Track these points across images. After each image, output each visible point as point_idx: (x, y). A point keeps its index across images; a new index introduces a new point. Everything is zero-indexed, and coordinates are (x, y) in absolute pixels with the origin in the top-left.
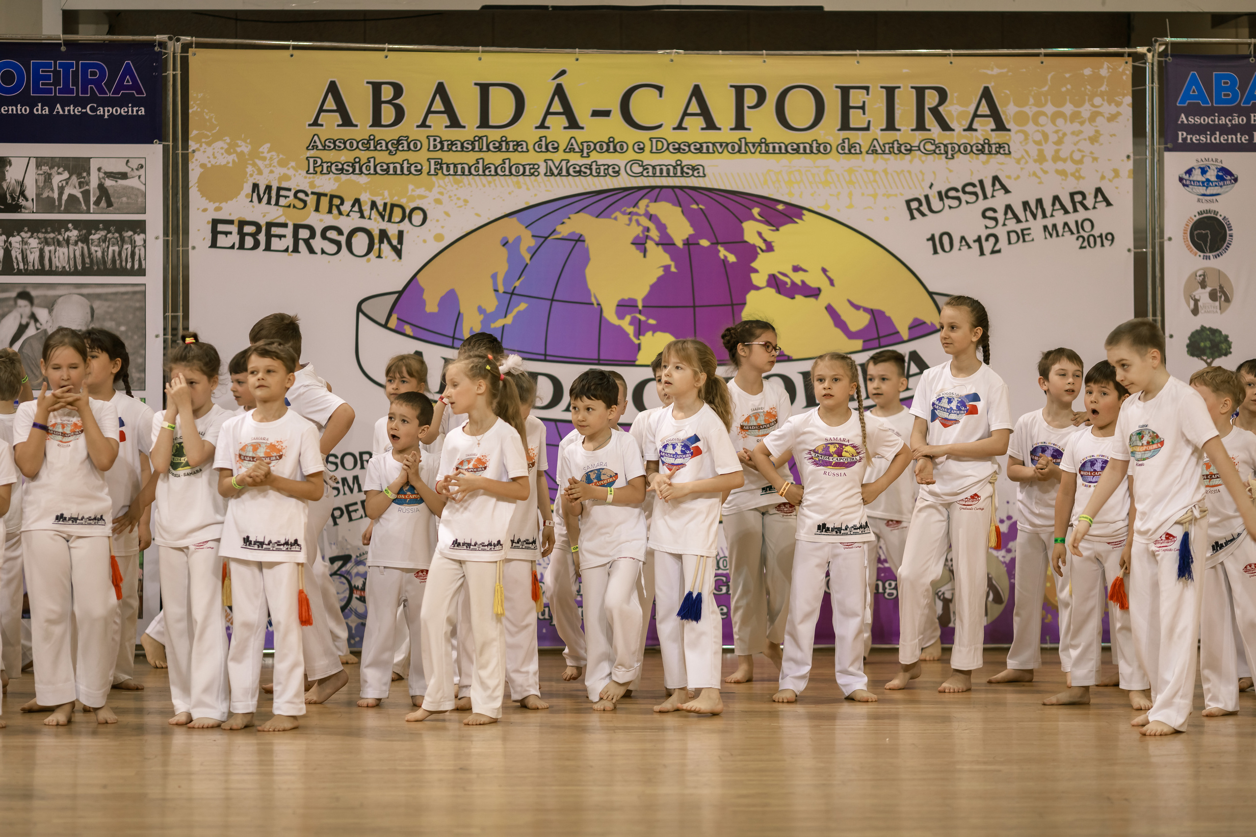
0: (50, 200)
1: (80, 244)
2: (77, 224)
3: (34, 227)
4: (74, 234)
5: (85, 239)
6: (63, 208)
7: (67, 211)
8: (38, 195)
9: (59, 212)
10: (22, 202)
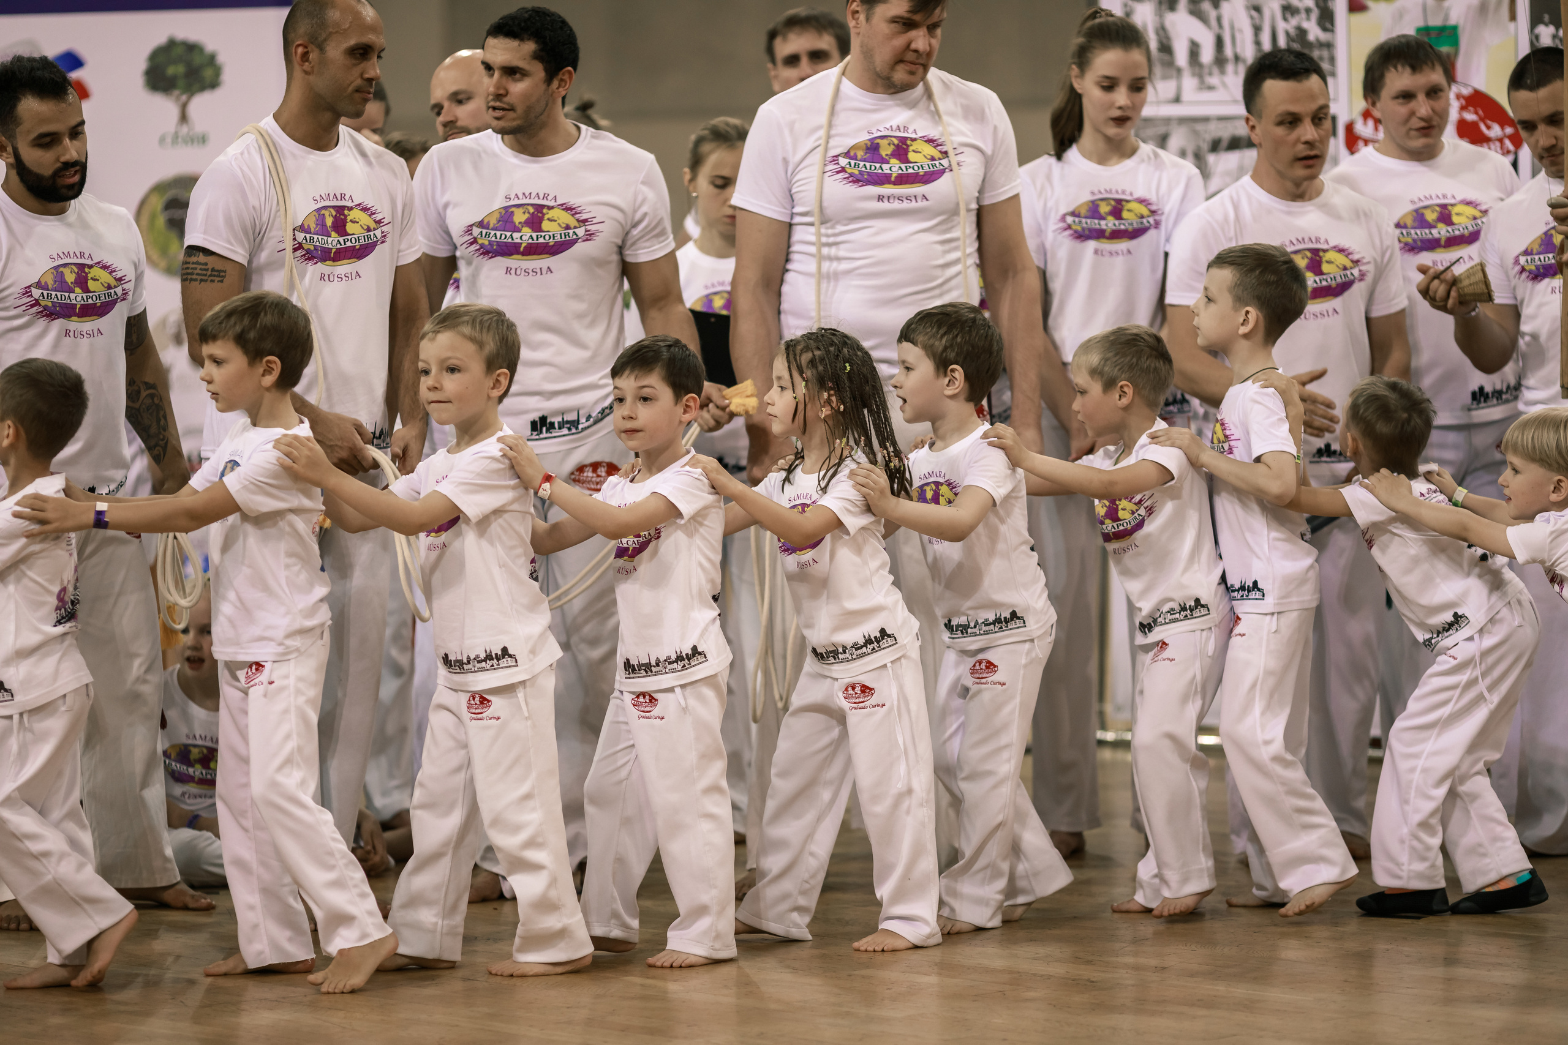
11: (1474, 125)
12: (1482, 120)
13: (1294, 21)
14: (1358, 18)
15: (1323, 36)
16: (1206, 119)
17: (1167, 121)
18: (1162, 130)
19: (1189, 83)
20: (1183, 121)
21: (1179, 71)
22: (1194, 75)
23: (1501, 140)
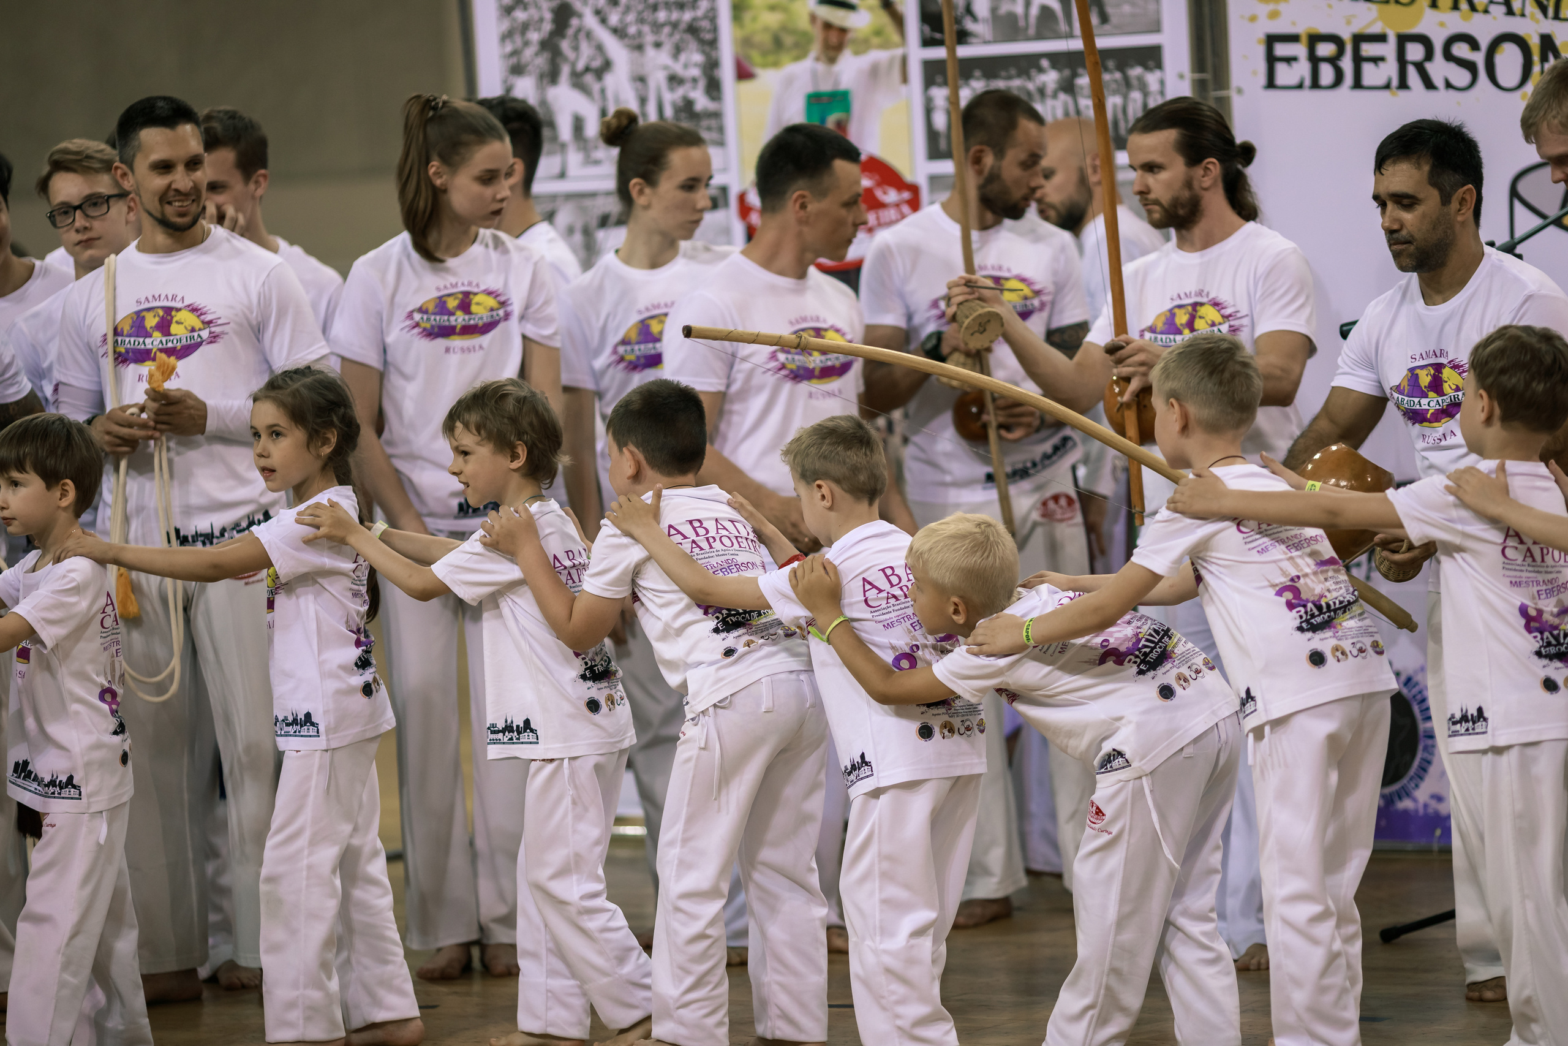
0: (1012, 17)
1: (1063, 96)
2: (1057, 60)
3: (991, 66)
4: (1050, 78)
5: (1068, 87)
6: (1032, 31)
7: (1039, 37)
8: (994, 10)
9: (1028, 39)
10: (969, 25)
11: (869, 191)
12: (879, 184)
13: (680, 92)
14: (746, 86)
15: (711, 106)
16: (593, 195)
17: (553, 197)
18: (548, 207)
19: (574, 158)
20: (570, 197)
21: (563, 147)
22: (579, 149)
23: (897, 205)
